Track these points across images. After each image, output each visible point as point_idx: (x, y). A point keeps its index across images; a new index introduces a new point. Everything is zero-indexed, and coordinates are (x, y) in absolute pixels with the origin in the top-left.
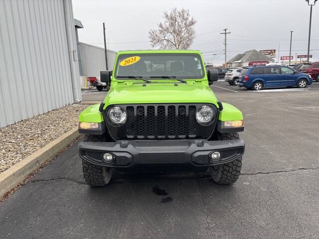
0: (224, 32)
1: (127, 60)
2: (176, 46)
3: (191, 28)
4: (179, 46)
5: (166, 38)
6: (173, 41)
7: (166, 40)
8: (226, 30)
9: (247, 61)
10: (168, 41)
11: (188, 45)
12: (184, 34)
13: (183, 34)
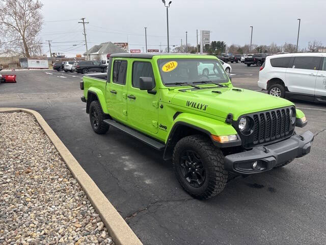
0: (82, 21)
1: (167, 64)
2: (20, 32)
3: (37, 12)
4: (24, 32)
5: (5, 21)
6: (15, 25)
7: (5, 23)
8: (83, 19)
9: (105, 52)
10: (8, 24)
11: (36, 32)
12: (29, 18)
13: (27, 18)
